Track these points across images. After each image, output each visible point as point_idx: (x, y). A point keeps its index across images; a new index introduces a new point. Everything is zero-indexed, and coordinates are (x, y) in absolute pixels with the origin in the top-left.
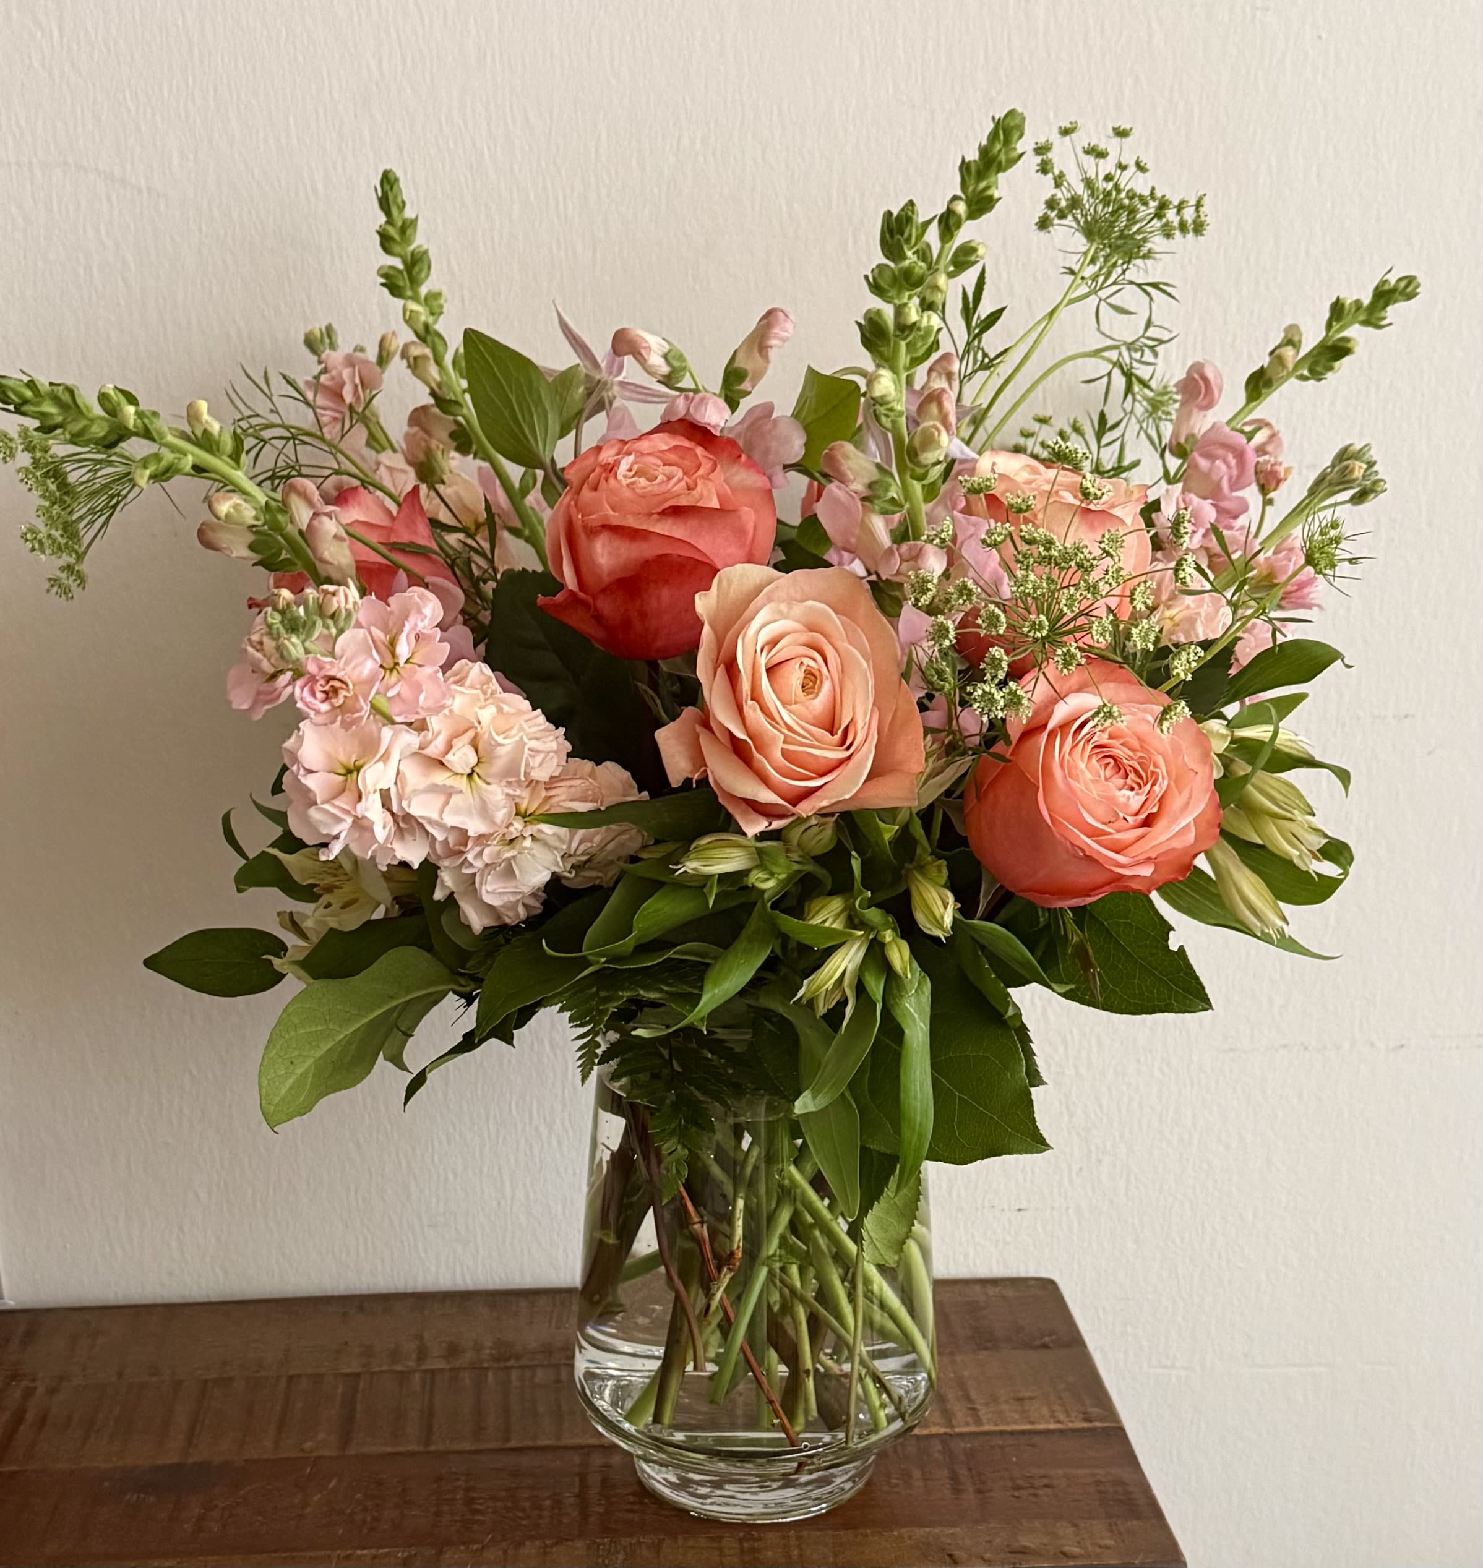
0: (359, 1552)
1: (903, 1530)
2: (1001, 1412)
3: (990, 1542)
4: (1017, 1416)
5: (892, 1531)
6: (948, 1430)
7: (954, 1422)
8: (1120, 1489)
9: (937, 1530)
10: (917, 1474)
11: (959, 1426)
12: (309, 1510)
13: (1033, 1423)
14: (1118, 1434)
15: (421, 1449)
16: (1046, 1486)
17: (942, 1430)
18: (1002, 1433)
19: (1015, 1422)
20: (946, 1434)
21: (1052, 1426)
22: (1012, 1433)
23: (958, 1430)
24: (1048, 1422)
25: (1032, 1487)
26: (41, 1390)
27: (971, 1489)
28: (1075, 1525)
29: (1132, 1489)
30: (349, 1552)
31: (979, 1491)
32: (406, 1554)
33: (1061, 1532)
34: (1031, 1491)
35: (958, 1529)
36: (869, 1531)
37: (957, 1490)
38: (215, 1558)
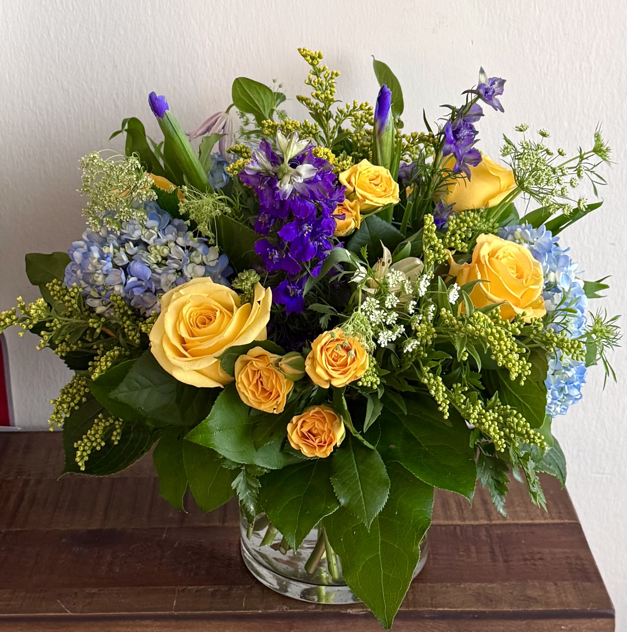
0: (189, 588)
1: (466, 584)
2: (516, 511)
3: (511, 593)
4: (524, 515)
5: (460, 584)
6: (489, 522)
7: (492, 518)
8: (578, 562)
9: (484, 585)
10: (473, 549)
11: (494, 520)
12: (164, 560)
13: (532, 519)
14: (577, 528)
15: (221, 524)
16: (540, 559)
17: (485, 522)
18: (517, 525)
19: (524, 518)
20: (487, 524)
21: (543, 521)
22: (522, 525)
23: (493, 522)
24: (540, 519)
25: (533, 559)
26: (32, 482)
27: (501, 560)
28: (556, 584)
29: (585, 562)
30: (184, 587)
31: (505, 561)
32: (213, 589)
33: (548, 588)
34: (532, 562)
35: (495, 585)
36: (449, 584)
37: (494, 560)
38: (117, 588)
